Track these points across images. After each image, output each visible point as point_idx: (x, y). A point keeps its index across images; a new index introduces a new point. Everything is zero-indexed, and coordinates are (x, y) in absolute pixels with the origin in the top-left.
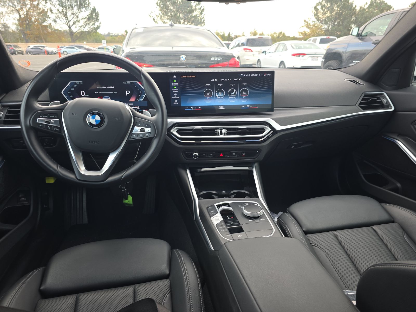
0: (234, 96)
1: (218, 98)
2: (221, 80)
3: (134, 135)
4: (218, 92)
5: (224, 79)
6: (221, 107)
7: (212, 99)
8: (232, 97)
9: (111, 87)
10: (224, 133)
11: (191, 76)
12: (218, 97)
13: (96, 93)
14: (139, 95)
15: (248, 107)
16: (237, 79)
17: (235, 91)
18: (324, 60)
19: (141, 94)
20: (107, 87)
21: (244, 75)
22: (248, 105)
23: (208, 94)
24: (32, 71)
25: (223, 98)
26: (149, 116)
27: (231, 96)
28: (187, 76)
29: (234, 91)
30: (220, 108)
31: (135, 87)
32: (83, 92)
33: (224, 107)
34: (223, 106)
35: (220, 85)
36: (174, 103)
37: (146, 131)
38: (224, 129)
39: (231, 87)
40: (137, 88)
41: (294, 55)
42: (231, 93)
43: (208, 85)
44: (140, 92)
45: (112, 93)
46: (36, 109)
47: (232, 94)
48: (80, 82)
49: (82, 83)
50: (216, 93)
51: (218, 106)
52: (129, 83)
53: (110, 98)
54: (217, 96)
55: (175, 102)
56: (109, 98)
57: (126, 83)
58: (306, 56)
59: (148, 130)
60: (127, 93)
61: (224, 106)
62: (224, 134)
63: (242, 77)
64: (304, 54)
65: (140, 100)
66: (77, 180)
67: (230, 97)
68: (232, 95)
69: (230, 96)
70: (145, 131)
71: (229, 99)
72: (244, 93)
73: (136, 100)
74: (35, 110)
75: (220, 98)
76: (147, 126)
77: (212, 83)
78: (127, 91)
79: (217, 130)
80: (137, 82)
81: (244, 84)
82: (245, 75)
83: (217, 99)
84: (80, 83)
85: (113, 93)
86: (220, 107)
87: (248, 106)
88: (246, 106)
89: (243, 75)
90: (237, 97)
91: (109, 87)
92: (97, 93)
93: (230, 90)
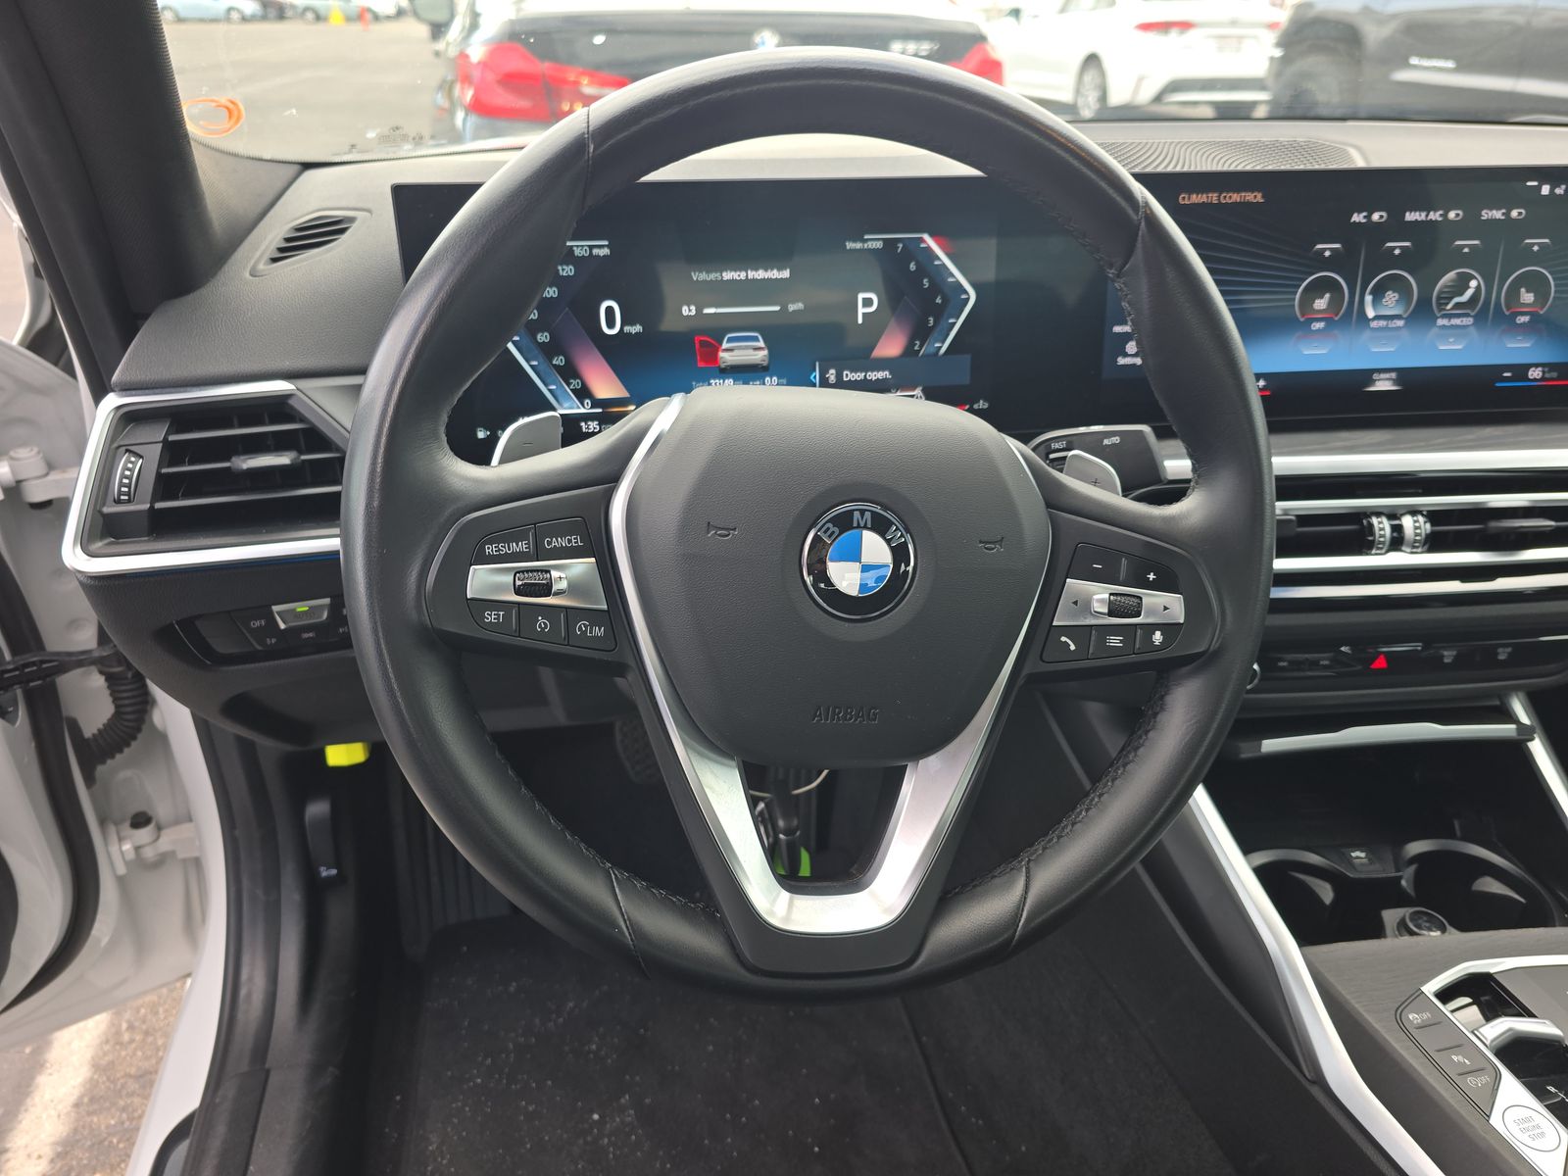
0: (1467, 315)
1: (1374, 324)
2: (1410, 217)
3: (1063, 639)
4: (1378, 293)
5: (1424, 214)
6: (1383, 376)
7: (1336, 332)
8: (1456, 321)
9: (774, 274)
10: (1415, 541)
11: (1236, 197)
12: (1377, 318)
13: (685, 310)
14: (931, 320)
15: (1535, 380)
16: (1498, 214)
17: (1478, 288)
18: (1278, 53)
19: (939, 313)
20: (751, 274)
21: (1545, 190)
22: (1537, 365)
23: (1321, 304)
24: (242, 157)
25: (1400, 323)
26: (1112, 489)
27: (1450, 316)
28: (1213, 197)
29: (1473, 284)
30: (1372, 382)
31: (912, 267)
32: (610, 311)
33: (1396, 382)
34: (1393, 375)
35: (1397, 246)
36: (1122, 361)
37: (1151, 612)
38: (1414, 511)
39: (1459, 259)
40: (922, 271)
41: (1146, 27)
42: (1451, 298)
43: (1327, 248)
44: (939, 300)
45: (777, 308)
46: (453, 497)
47: (1457, 300)
48: (591, 247)
49: (606, 251)
50: (1368, 298)
51: (1367, 376)
52: (879, 245)
53: (761, 344)
54: (1370, 313)
55: (1126, 355)
56: (756, 339)
57: (858, 245)
58: (1192, 33)
59: (1164, 605)
60: (861, 310)
61: (1401, 371)
62: (1414, 547)
63: (1532, 200)
64: (1185, 26)
65: (932, 350)
66: (743, 972)
67: (1440, 322)
68: (1458, 305)
69: (1444, 316)
70: (1138, 615)
71: (1434, 331)
72: (1527, 297)
73: (909, 352)
74: (447, 512)
75: (1383, 323)
76: (1151, 577)
77: (1353, 237)
78: (861, 296)
79: (1375, 520)
80: (926, 237)
81: (1536, 243)
82: (1552, 190)
83: (1366, 335)
84: (595, 251)
85: (784, 308)
86: (1375, 376)
87: (1535, 373)
88: (1521, 370)
89: (1539, 188)
90: (1481, 318)
91: (761, 274)
92: (693, 313)
93: (1451, 275)
